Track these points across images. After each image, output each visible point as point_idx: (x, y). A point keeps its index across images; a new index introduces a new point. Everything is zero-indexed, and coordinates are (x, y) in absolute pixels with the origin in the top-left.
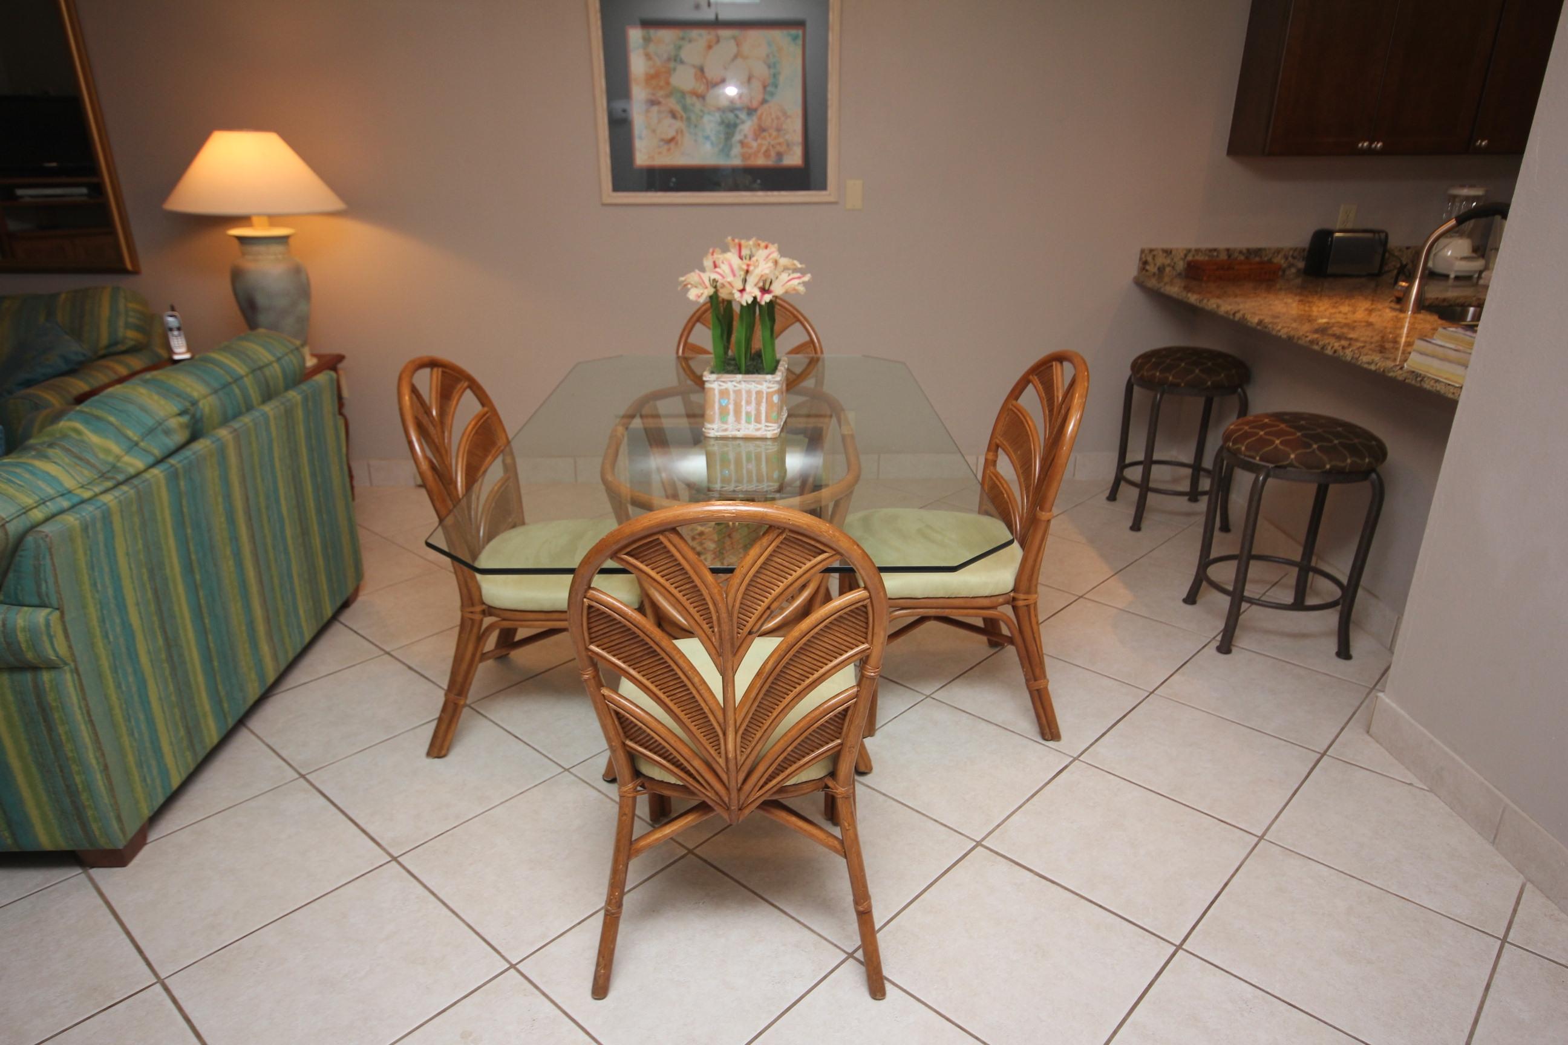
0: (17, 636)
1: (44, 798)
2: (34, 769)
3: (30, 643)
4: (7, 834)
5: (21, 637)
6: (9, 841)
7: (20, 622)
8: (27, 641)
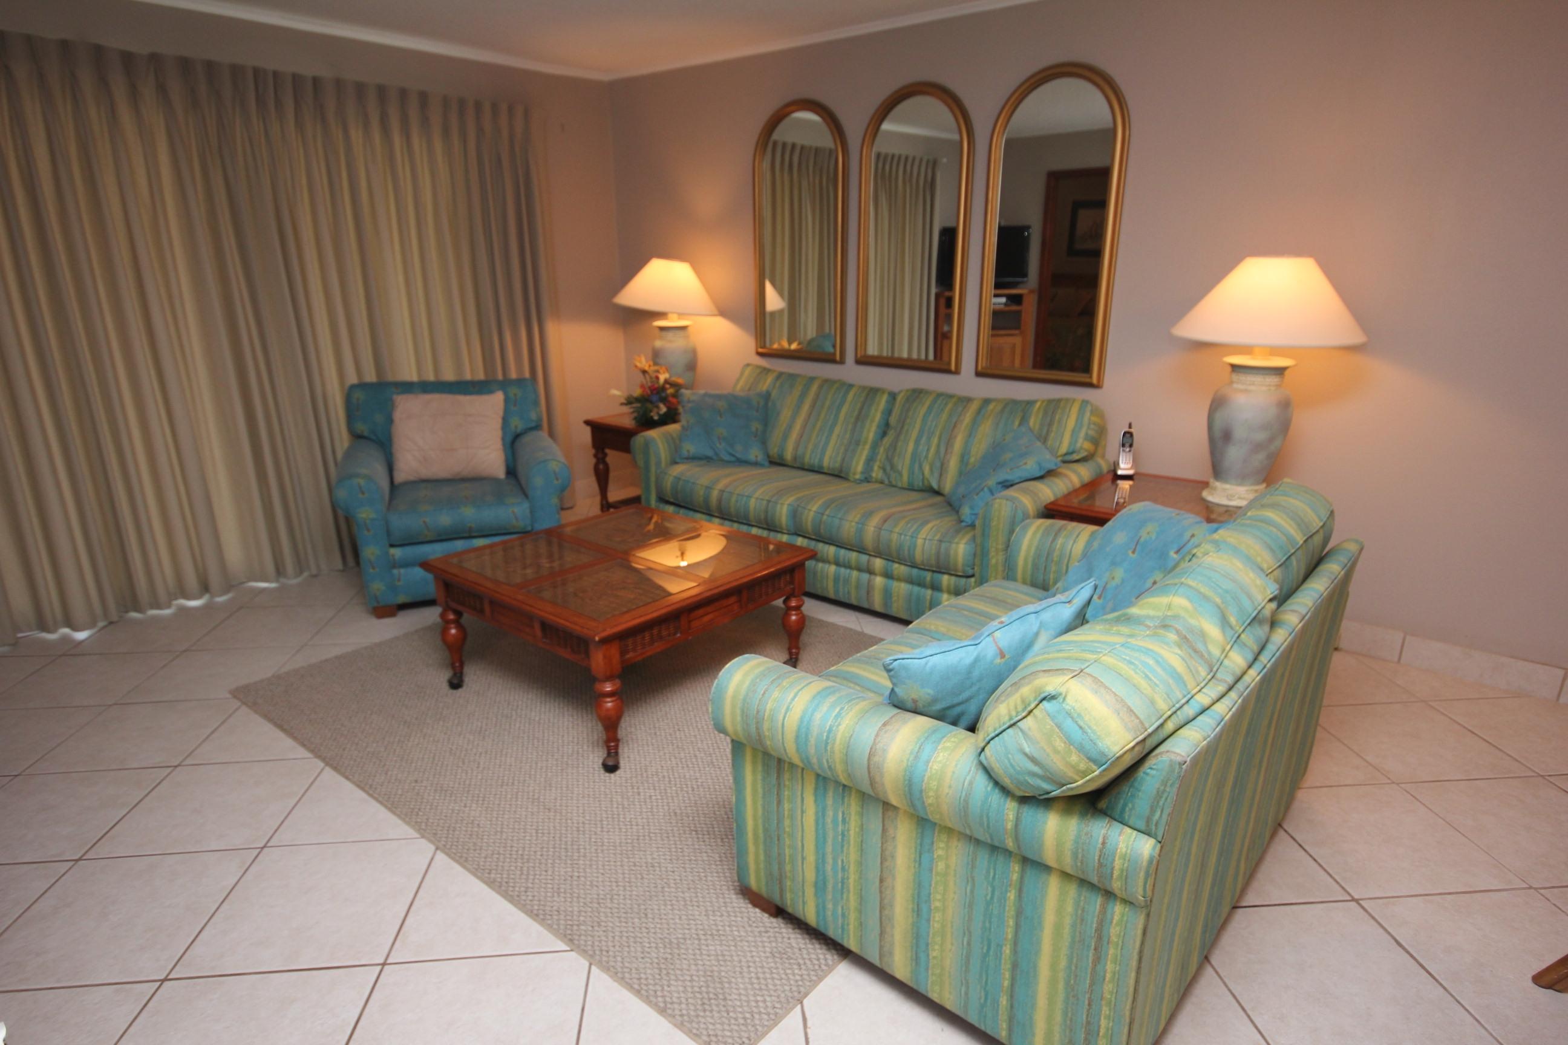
0: (1114, 860)
1: (1058, 1017)
2: (1061, 986)
3: (1125, 874)
4: (1004, 1026)
5: (1118, 864)
6: (1004, 1033)
7: (1122, 847)
8: (1122, 871)
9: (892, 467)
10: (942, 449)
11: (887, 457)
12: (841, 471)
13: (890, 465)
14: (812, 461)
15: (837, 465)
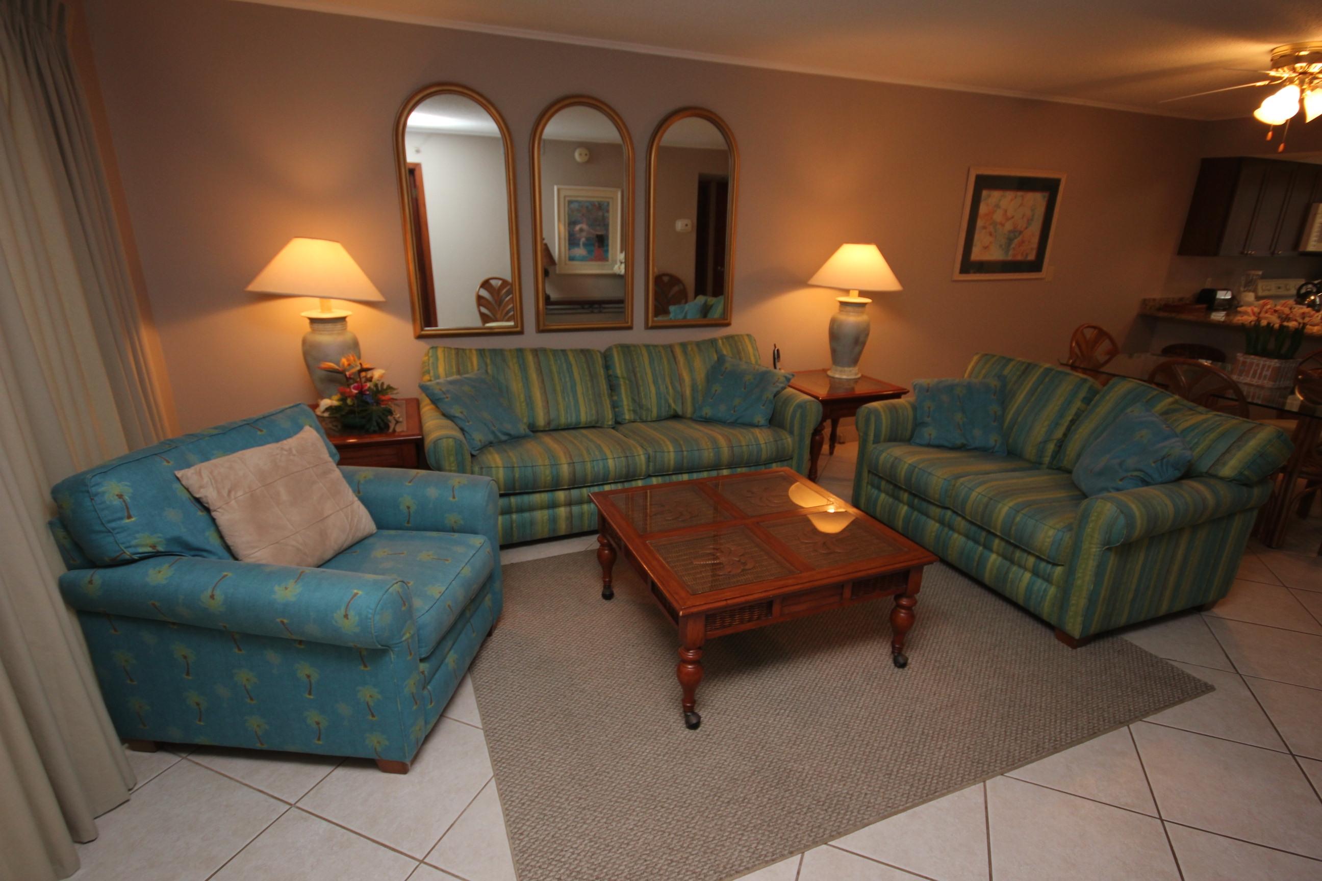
9: (641, 407)
10: (677, 385)
11: (634, 400)
12: (597, 422)
13: (638, 406)
14: (569, 420)
15: (594, 418)
